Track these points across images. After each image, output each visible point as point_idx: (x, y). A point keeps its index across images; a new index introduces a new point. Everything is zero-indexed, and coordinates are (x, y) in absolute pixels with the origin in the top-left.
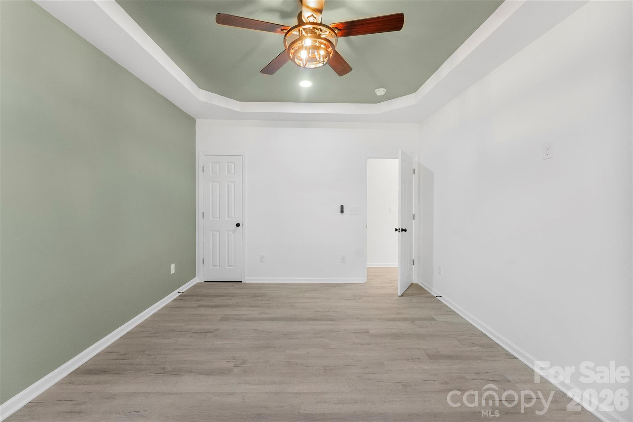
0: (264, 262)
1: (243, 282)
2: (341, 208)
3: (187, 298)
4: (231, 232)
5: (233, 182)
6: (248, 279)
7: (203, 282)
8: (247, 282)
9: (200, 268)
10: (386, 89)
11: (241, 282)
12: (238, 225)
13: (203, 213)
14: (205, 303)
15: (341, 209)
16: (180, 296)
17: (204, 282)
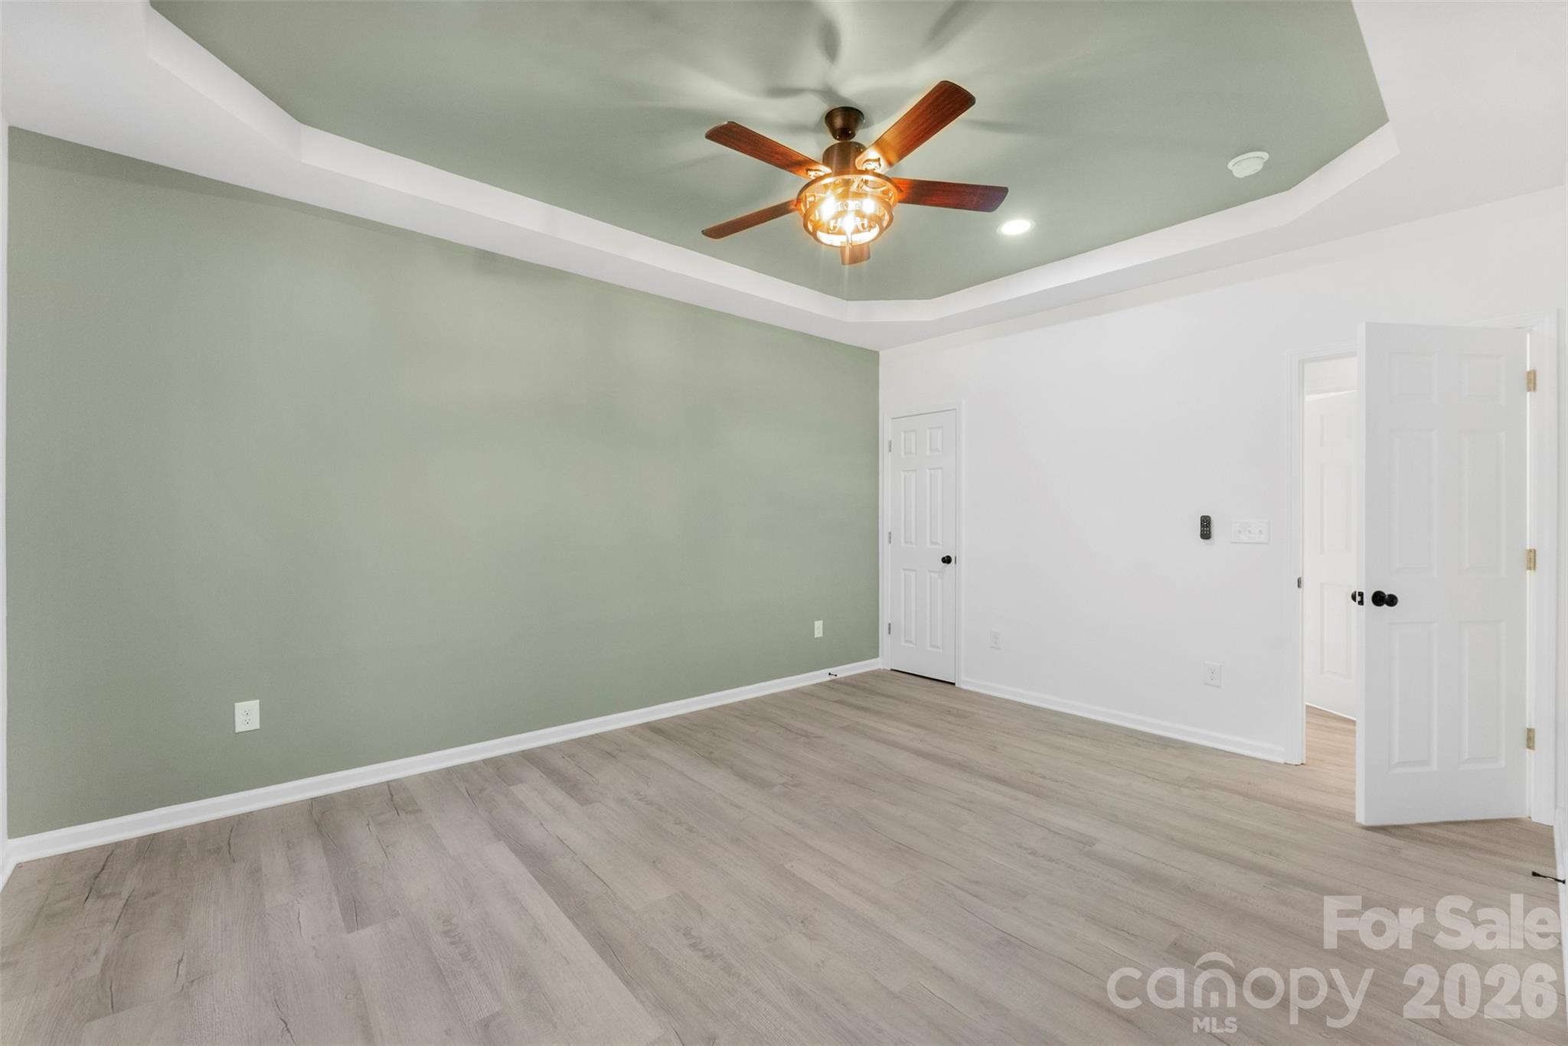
0: (999, 648)
1: (956, 685)
2: (1201, 524)
3: (836, 686)
4: (935, 575)
5: (938, 468)
6: (965, 682)
7: (889, 669)
8: (963, 686)
9: (885, 640)
10: (1269, 154)
11: (954, 684)
12: (947, 560)
13: (890, 533)
14: (851, 700)
15: (1202, 526)
16: (831, 681)
17: (892, 670)
